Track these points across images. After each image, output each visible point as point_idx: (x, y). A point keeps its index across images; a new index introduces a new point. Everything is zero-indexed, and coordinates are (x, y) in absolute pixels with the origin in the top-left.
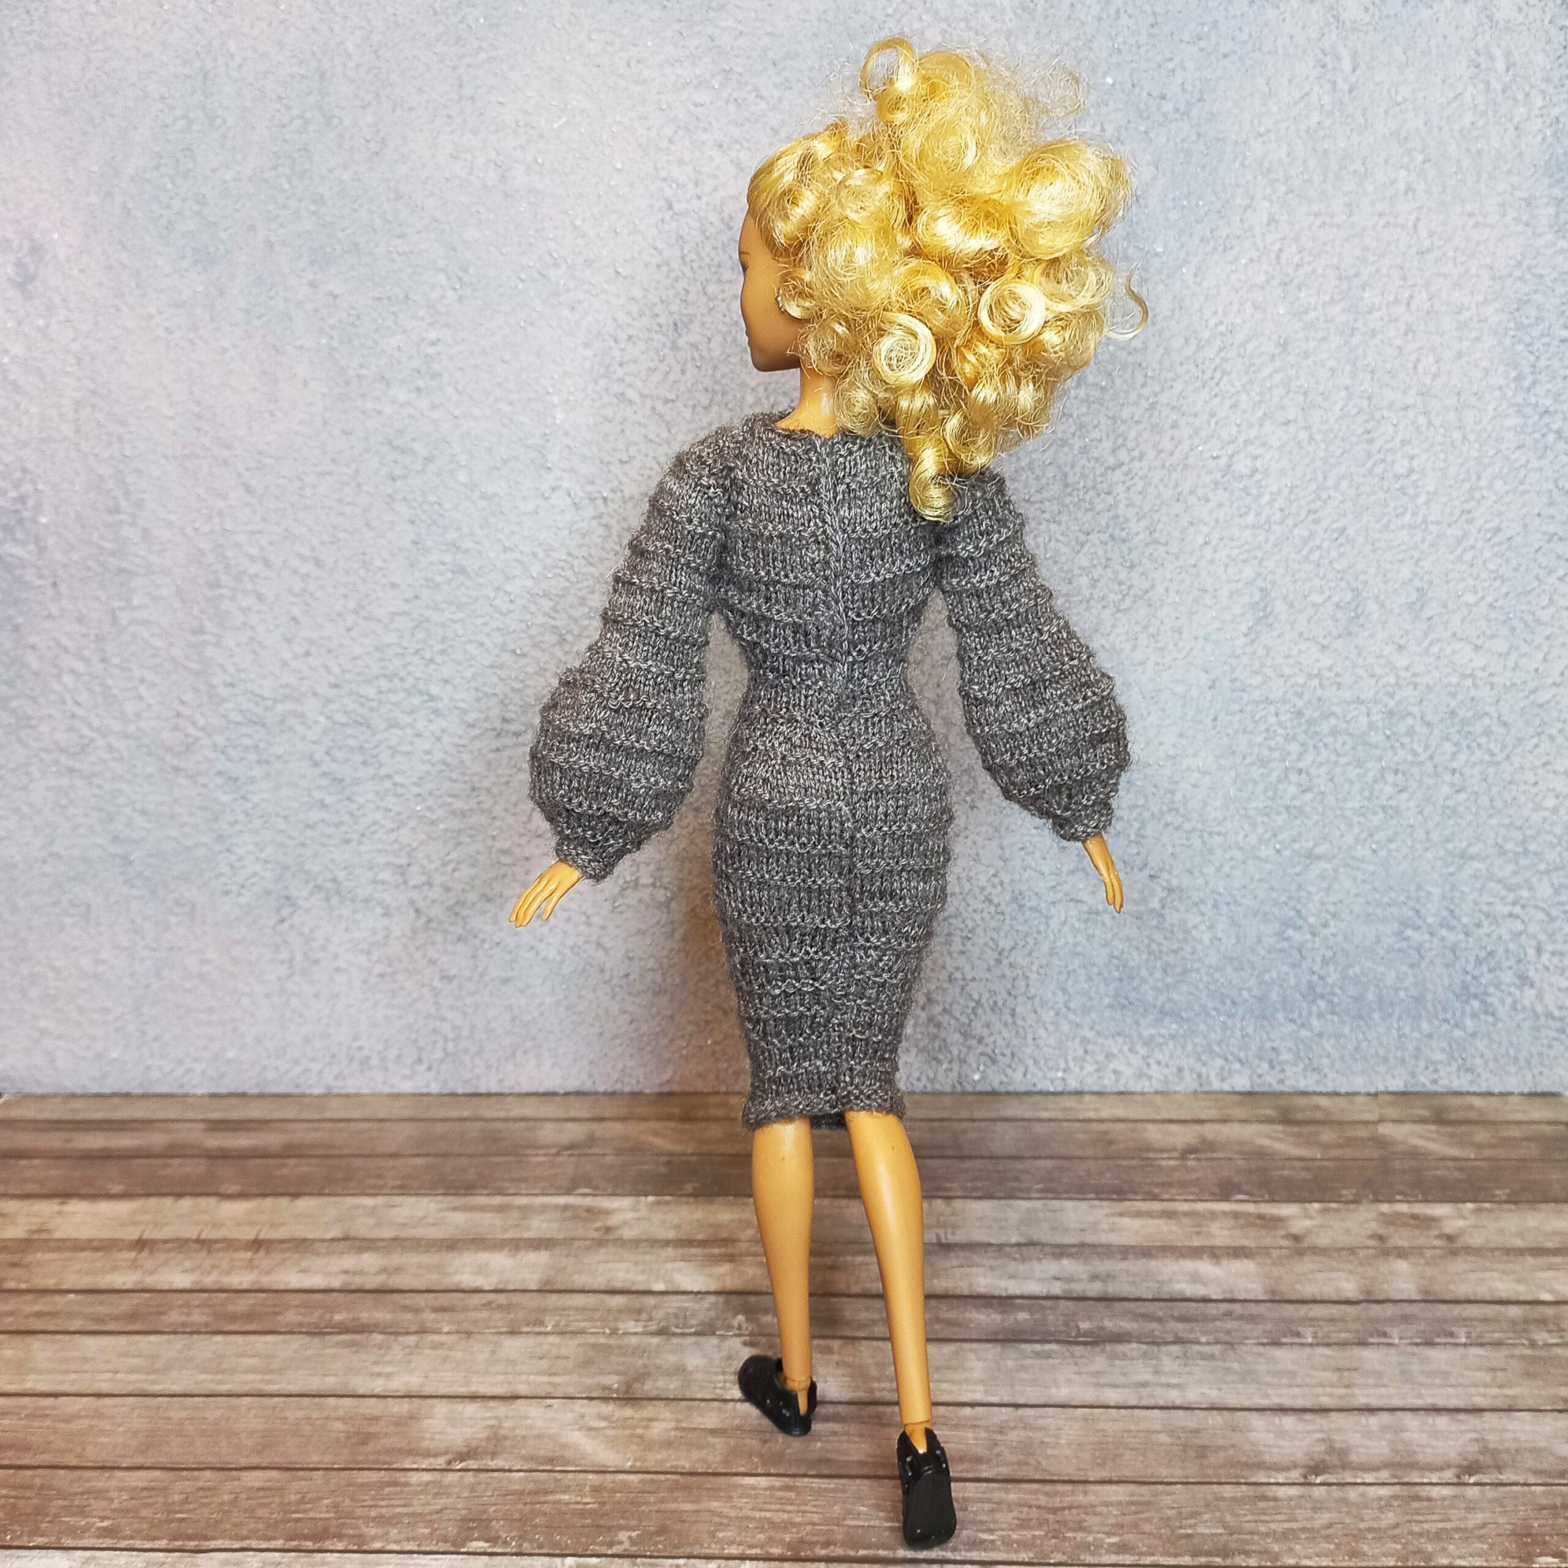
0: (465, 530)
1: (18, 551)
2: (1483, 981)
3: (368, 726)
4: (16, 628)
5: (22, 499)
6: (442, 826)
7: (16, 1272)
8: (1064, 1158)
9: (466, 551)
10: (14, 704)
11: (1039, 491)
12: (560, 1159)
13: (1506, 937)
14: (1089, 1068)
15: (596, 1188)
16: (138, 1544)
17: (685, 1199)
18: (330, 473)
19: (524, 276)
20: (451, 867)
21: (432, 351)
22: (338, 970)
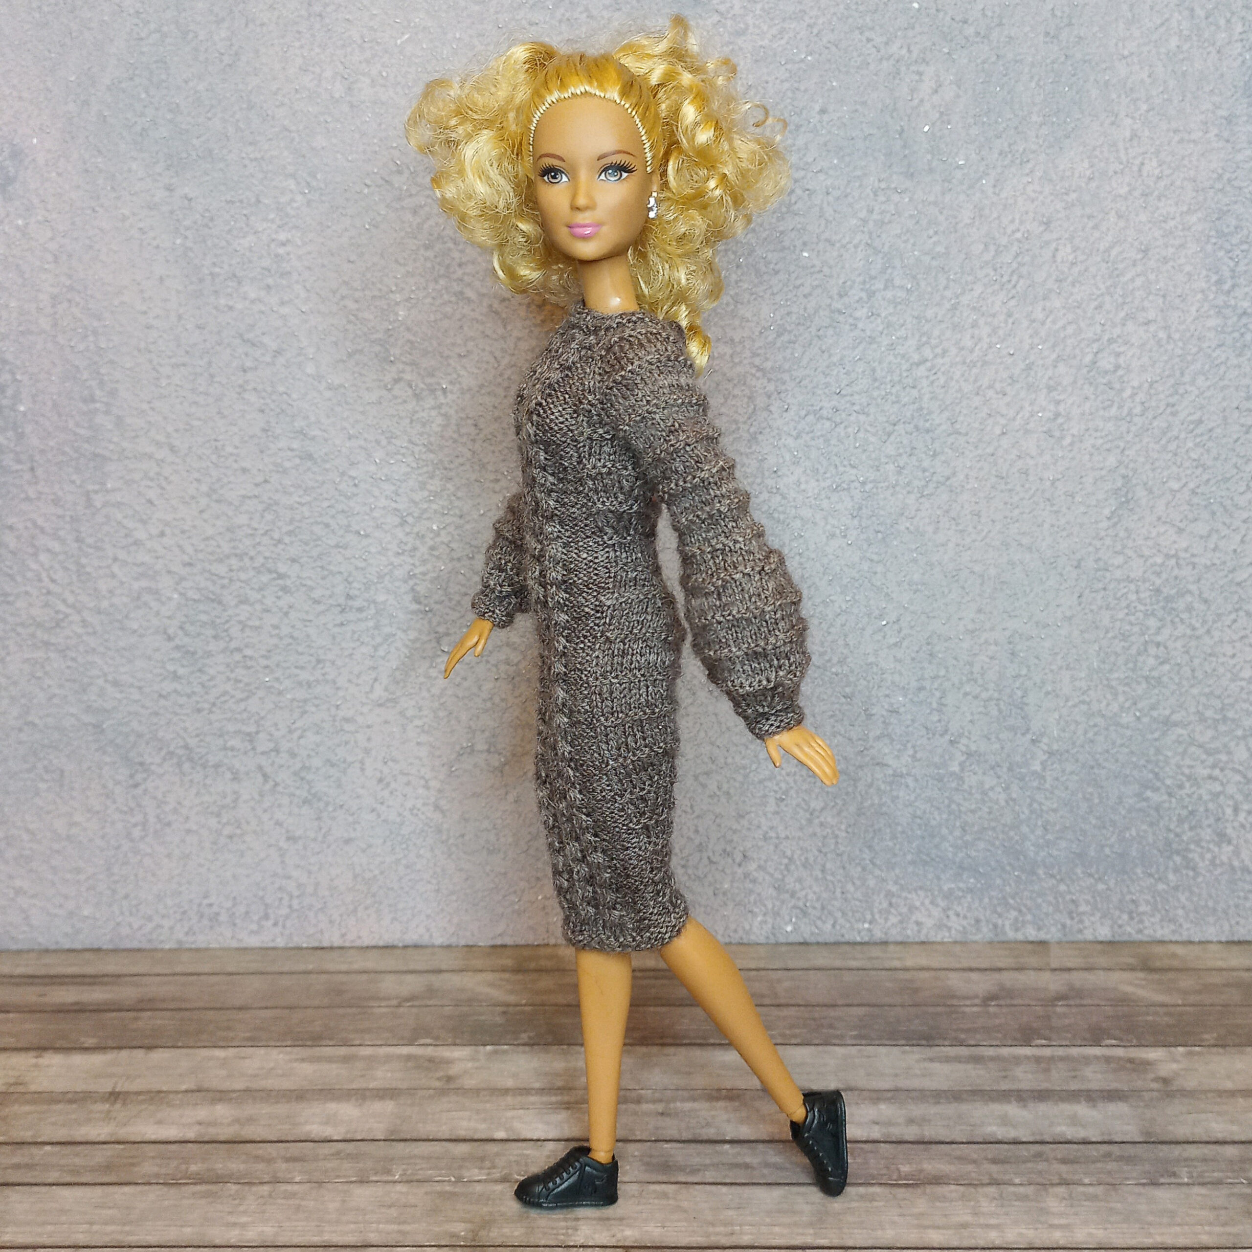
0: (311, 420)
6: (288, 696)
11: (850, 384)
12: (402, 1010)
14: (893, 919)
15: (437, 1038)
17: (521, 1048)
18: (184, 365)
19: (368, 182)
20: (296, 735)
21: (281, 251)
22: (188, 831)
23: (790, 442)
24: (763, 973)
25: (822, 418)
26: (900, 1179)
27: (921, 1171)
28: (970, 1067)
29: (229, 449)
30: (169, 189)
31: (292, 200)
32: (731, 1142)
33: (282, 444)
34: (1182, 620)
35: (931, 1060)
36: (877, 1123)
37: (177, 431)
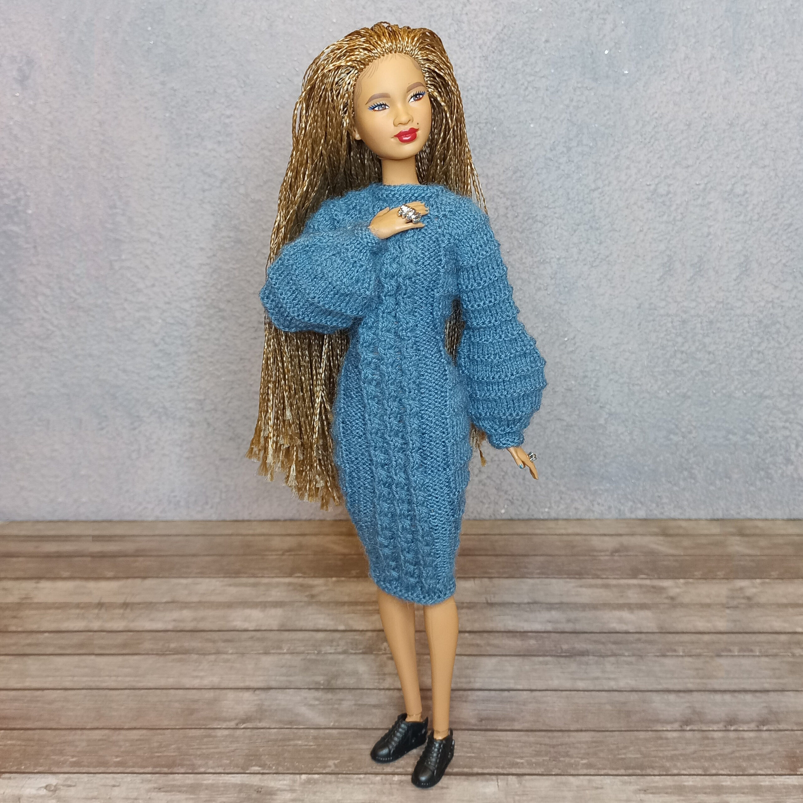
0: (242, 219)
1: (15, 228)
2: (767, 461)
3: (185, 325)
4: (13, 271)
5: (18, 200)
6: (223, 379)
7: (15, 621)
8: (550, 555)
9: (242, 231)
10: (11, 312)
11: (554, 202)
12: (284, 557)
13: (781, 438)
14: (562, 506)
15: (304, 573)
16: (136, 770)
17: (352, 579)
18: (168, 187)
19: (279, 81)
20: (227, 401)
21: (227, 121)
22: (164, 455)
23: (518, 235)
24: (487, 537)
25: (536, 221)
26: (562, 652)
27: (574, 648)
28: (601, 590)
29: (194, 237)
30: (163, 83)
31: (234, 91)
32: (470, 632)
33: (224, 234)
34: (773, 339)
35: (581, 586)
36: (550, 622)
37: (163, 226)
